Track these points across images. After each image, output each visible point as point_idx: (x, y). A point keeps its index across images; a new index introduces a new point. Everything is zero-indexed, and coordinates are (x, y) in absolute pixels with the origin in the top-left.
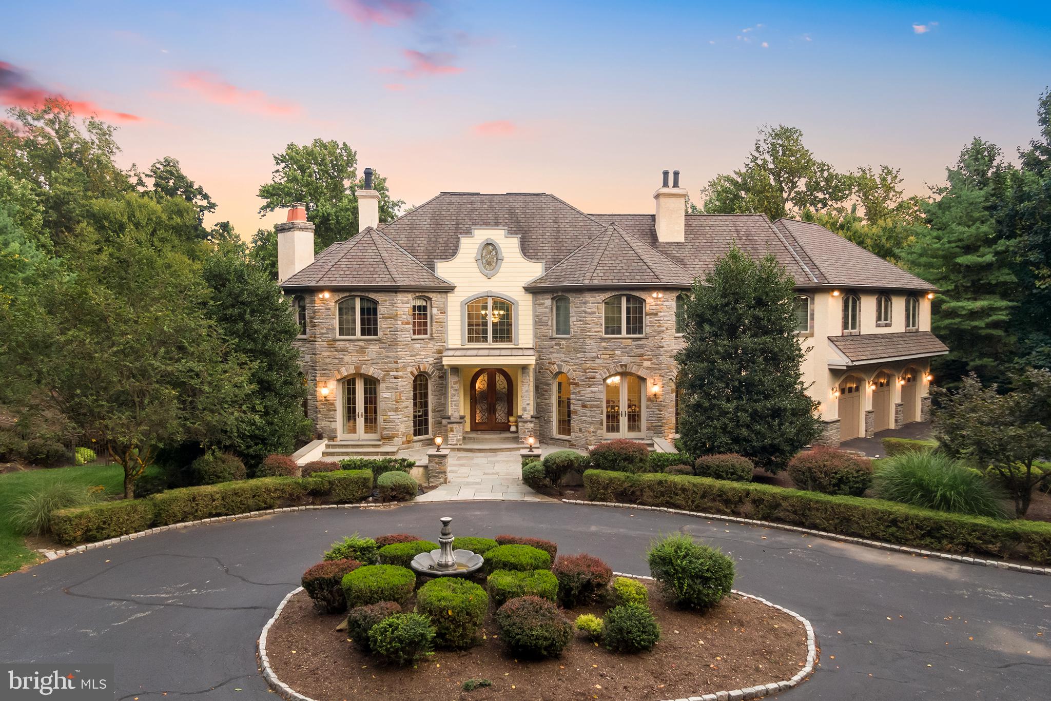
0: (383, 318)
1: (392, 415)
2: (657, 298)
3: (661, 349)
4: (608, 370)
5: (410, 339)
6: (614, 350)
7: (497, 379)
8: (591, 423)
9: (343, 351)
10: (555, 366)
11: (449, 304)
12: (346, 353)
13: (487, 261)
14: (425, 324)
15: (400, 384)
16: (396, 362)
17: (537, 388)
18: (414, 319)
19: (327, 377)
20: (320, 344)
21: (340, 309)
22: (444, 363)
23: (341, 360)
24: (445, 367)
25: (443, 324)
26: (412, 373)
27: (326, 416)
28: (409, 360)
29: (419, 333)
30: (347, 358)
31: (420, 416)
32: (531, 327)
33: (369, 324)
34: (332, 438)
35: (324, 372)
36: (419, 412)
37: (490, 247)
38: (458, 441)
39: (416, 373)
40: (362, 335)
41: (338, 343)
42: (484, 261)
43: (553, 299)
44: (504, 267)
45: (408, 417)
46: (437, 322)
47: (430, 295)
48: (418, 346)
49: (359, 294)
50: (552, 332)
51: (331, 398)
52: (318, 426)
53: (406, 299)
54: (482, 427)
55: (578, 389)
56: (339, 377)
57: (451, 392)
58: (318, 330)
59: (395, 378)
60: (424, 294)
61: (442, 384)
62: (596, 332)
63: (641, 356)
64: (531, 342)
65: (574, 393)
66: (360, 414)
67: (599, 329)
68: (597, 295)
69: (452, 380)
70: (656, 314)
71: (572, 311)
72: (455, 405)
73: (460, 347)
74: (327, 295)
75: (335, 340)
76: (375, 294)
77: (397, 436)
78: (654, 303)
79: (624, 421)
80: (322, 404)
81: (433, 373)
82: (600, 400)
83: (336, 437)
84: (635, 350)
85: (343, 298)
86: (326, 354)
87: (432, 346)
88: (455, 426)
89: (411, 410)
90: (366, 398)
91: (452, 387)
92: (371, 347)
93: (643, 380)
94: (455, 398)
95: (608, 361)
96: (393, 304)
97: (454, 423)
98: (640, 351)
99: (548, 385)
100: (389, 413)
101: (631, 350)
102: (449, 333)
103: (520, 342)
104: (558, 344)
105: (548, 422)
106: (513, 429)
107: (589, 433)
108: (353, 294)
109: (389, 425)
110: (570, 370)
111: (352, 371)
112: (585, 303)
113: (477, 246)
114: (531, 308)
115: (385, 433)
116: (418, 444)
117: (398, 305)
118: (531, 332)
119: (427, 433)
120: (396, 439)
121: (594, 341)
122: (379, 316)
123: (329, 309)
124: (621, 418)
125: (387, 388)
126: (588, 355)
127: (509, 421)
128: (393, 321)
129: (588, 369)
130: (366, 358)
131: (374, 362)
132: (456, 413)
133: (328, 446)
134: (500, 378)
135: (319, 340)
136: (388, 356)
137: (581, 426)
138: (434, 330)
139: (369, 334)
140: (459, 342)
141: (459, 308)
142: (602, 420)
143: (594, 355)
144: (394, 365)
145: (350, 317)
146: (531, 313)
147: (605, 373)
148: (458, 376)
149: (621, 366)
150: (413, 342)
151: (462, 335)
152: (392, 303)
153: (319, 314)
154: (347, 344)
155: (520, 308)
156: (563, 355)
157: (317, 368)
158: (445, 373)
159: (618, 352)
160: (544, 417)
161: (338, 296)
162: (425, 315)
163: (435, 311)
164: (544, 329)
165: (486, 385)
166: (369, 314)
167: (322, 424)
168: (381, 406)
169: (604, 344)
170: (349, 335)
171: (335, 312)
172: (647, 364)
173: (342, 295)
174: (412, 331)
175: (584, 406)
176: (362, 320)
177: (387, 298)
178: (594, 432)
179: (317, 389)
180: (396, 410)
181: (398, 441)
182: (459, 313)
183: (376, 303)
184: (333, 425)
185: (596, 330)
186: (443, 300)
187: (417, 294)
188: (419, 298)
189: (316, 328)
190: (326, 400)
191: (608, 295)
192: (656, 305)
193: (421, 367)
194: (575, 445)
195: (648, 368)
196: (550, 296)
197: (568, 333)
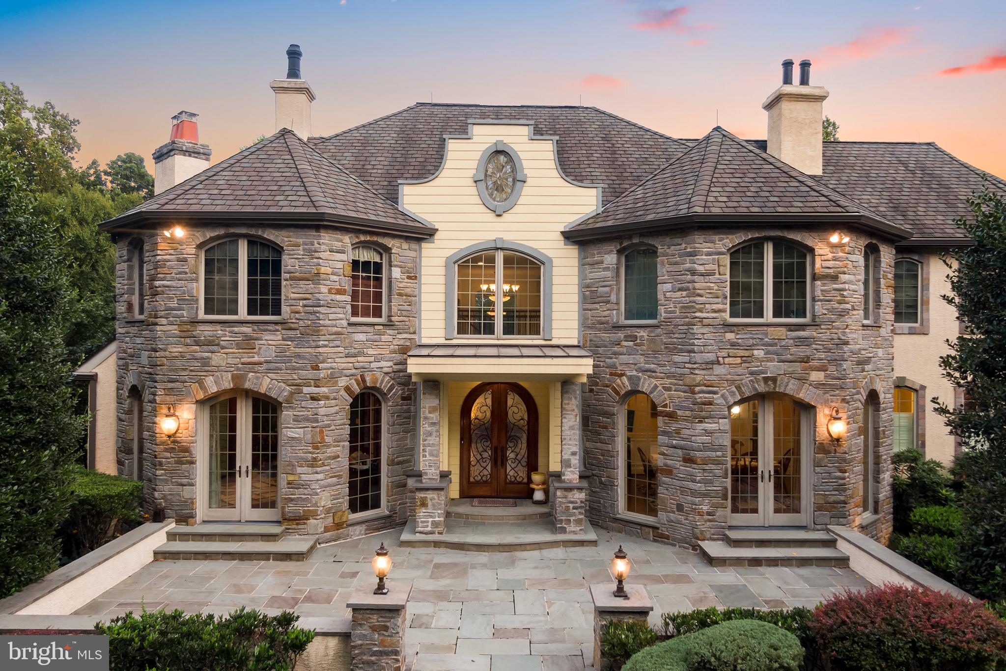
0: (291, 279)
1: (305, 474)
2: (840, 246)
3: (846, 348)
4: (738, 388)
5: (345, 323)
6: (750, 348)
7: (510, 402)
8: (705, 495)
9: (210, 343)
10: (625, 379)
11: (424, 262)
12: (215, 348)
13: (495, 183)
14: (378, 297)
15: (322, 411)
16: (316, 368)
17: (586, 421)
18: (354, 285)
19: (177, 396)
20: (165, 328)
21: (209, 263)
22: (411, 369)
23: (205, 362)
24: (414, 379)
25: (412, 299)
26: (348, 389)
27: (172, 473)
28: (342, 363)
29: (366, 314)
30: (217, 359)
31: (364, 473)
32: (576, 307)
33: (264, 292)
34: (185, 518)
35: (170, 385)
36: (364, 463)
37: (502, 159)
38: (435, 524)
39: (357, 389)
40: (249, 313)
41: (201, 327)
42: (490, 183)
43: (620, 252)
44: (527, 195)
45: (339, 477)
46: (400, 295)
47: (389, 242)
48: (361, 337)
49: (244, 231)
50: (618, 314)
51: (183, 436)
52: (156, 494)
53: (337, 245)
54: (482, 491)
55: (674, 426)
56: (201, 396)
57: (424, 427)
58: (161, 302)
59: (313, 399)
60: (375, 238)
61: (409, 411)
62: (714, 311)
63: (806, 360)
64: (575, 334)
65: (665, 433)
66: (244, 470)
67: (720, 306)
68: (717, 237)
69: (427, 404)
70: (835, 278)
71: (663, 271)
72: (431, 455)
73: (442, 341)
74: (179, 232)
75: (195, 322)
76: (277, 233)
77: (314, 514)
78: (830, 256)
79: (766, 490)
80: (166, 450)
81: (390, 390)
82: (721, 447)
83: (192, 516)
84: (793, 350)
85: (212, 239)
86: (176, 350)
87: (390, 338)
88: (430, 495)
89: (344, 463)
90: (255, 439)
91: (426, 418)
92: (267, 336)
93: (809, 409)
94: (432, 440)
95: (740, 370)
96: (311, 253)
97: (427, 489)
98: (802, 351)
99: (610, 415)
100: (299, 470)
101: (786, 348)
102: (424, 315)
103: (555, 333)
104: (633, 338)
105: (609, 486)
106: (539, 496)
107: (701, 514)
108: (232, 230)
109: (298, 494)
110: (656, 387)
111: (228, 384)
112: (693, 254)
113: (478, 155)
114: (575, 271)
115: (290, 508)
116: (359, 529)
117: (321, 255)
118: (576, 316)
119: (376, 505)
120: (312, 521)
121: (711, 329)
122: (284, 276)
123: (185, 260)
124: (761, 485)
125: (296, 419)
126: (698, 357)
127: (530, 481)
128: (311, 286)
129: (698, 385)
130: (256, 359)
131: (270, 367)
132: (433, 470)
133: (171, 536)
134: (513, 402)
135: (163, 321)
136: (298, 356)
137: (682, 499)
138: (394, 309)
139: (264, 312)
140: (442, 333)
141: (442, 271)
142: (726, 488)
143: (711, 357)
144: (310, 374)
145: (227, 278)
146: (576, 280)
147: (733, 394)
148: (438, 396)
149: (766, 380)
150: (351, 329)
151: (448, 319)
152: (310, 251)
153: (165, 270)
154: (219, 331)
155: (555, 271)
156: (642, 359)
157: (158, 378)
158: (415, 391)
159: (759, 353)
160: (599, 477)
161: (202, 235)
162: (378, 280)
163: (396, 273)
164: (602, 311)
165: (489, 414)
166: (264, 272)
167: (163, 491)
168: (285, 453)
169: (730, 336)
170: (223, 312)
171: (197, 267)
172: (816, 376)
173: (210, 234)
174: (349, 308)
175: (689, 460)
176: (251, 284)
177: (301, 241)
178: (709, 514)
179: (157, 419)
180: (313, 463)
181: (316, 526)
182: (442, 280)
183: (278, 250)
184: (186, 492)
185: (715, 307)
186: (413, 254)
187: (362, 238)
188: (366, 245)
189: (158, 298)
190: (174, 442)
191: (739, 238)
192: (835, 259)
193: (368, 379)
194: (667, 537)
195: (819, 385)
196: (614, 247)
197: (653, 315)
